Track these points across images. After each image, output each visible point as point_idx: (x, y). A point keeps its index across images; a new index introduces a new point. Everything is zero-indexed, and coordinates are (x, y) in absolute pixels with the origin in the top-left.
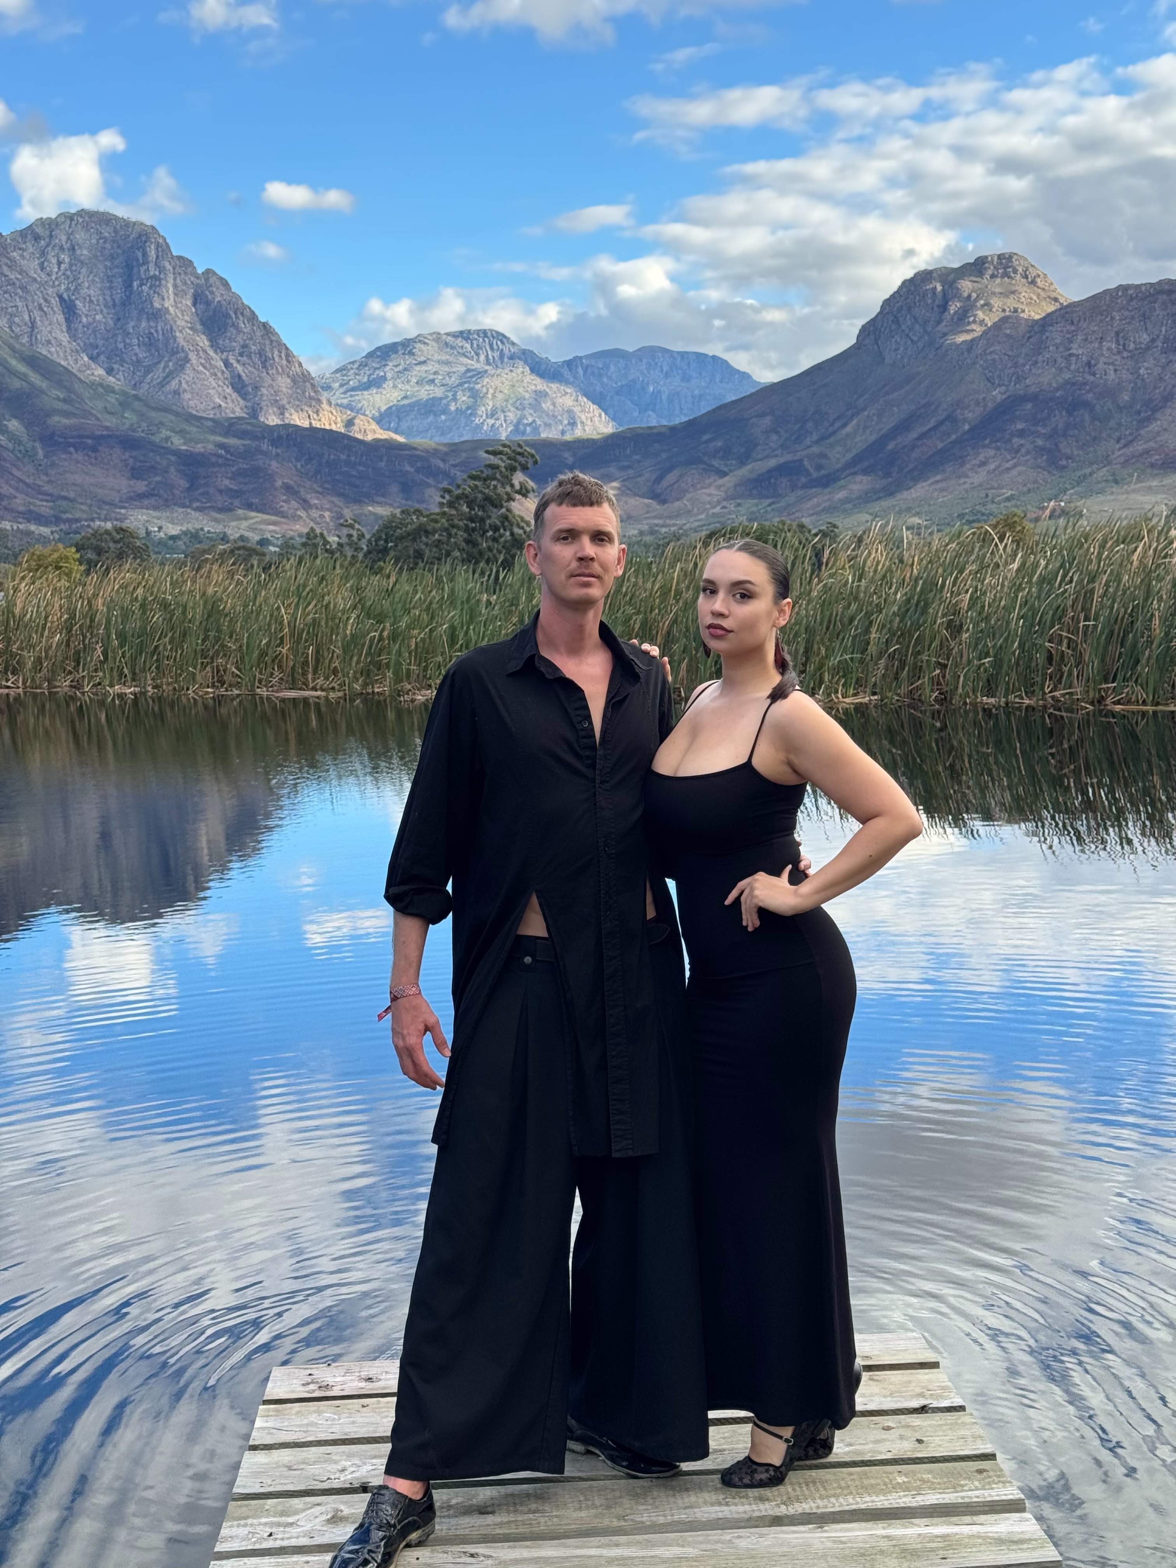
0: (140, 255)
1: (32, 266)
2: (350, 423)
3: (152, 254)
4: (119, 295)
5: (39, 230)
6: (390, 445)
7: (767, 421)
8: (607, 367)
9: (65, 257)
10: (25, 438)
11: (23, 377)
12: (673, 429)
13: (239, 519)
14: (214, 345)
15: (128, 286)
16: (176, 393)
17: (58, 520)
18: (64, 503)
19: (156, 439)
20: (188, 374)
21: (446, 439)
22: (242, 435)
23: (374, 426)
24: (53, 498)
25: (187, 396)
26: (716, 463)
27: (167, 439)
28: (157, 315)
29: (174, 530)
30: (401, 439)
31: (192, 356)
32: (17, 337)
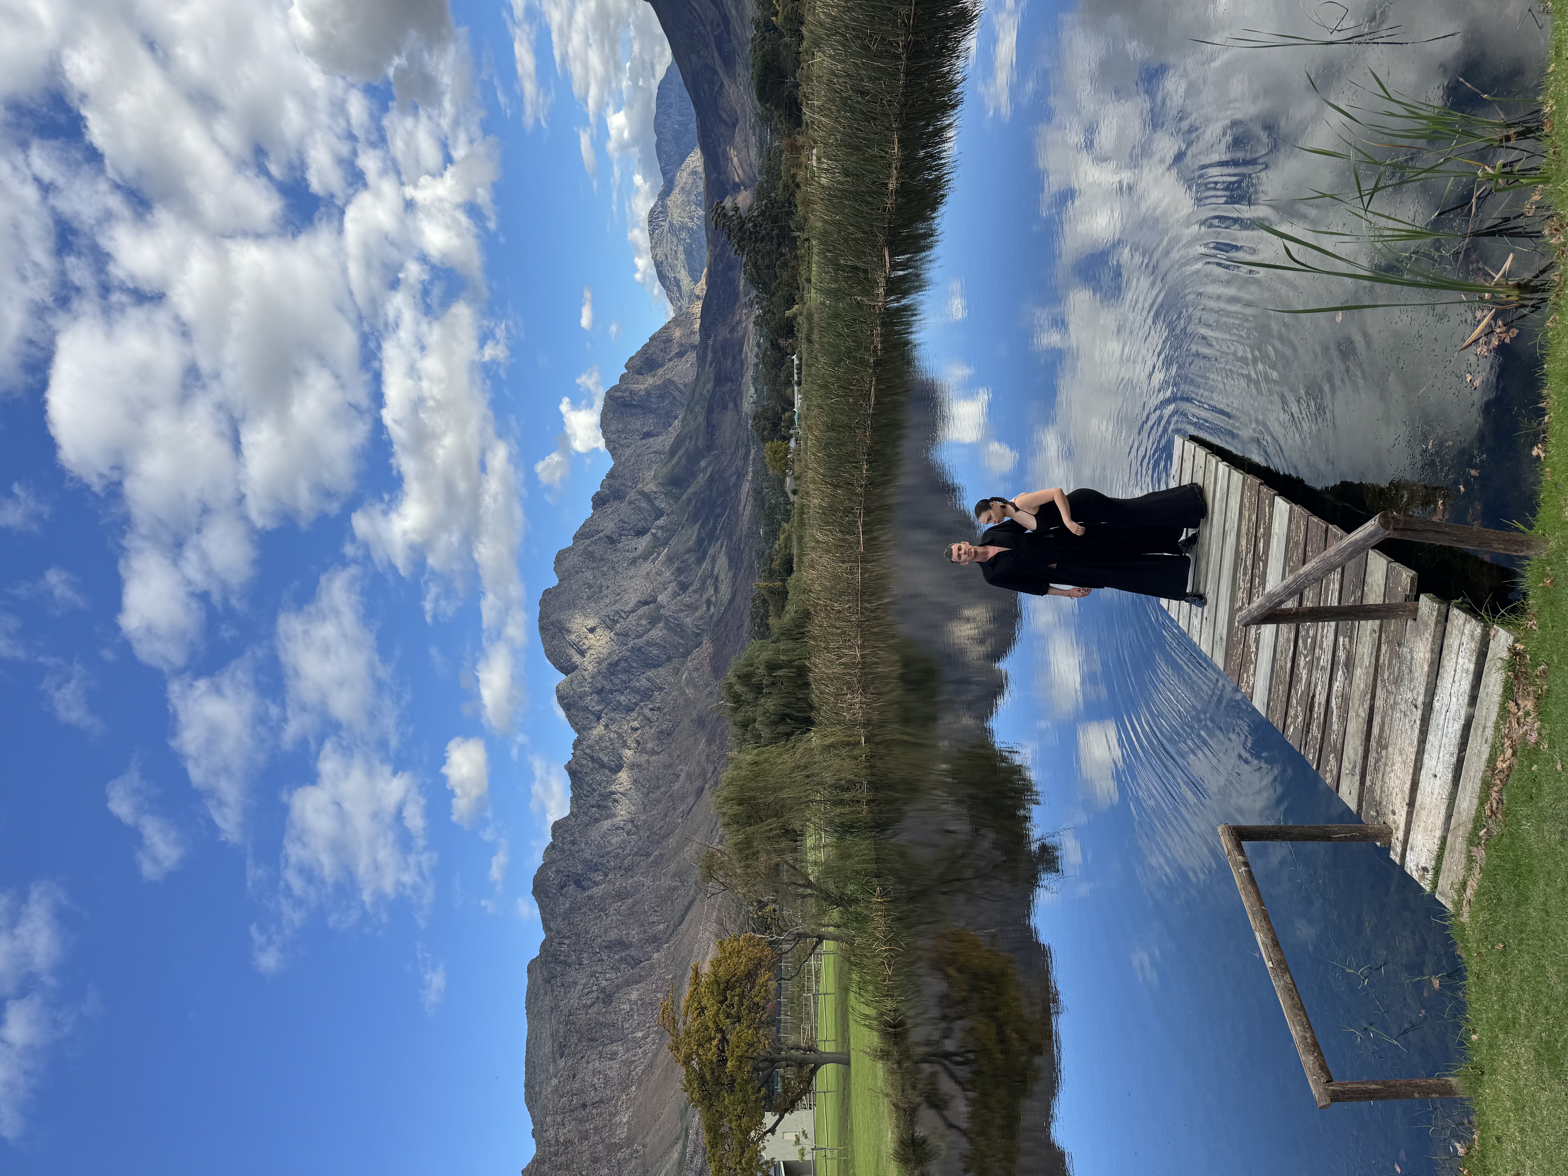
0: (620, 400)
1: (628, 452)
2: (698, 297)
3: (619, 394)
4: (639, 411)
5: (611, 447)
6: (710, 277)
7: (693, 57)
8: (665, 152)
9: (623, 436)
10: (709, 459)
11: (680, 458)
12: (698, 115)
13: (746, 357)
14: (661, 365)
15: (635, 406)
16: (685, 385)
17: (747, 446)
18: (740, 442)
19: (708, 397)
20: (675, 379)
21: (705, 244)
22: (705, 353)
23: (699, 284)
24: (737, 447)
25: (687, 380)
26: (716, 89)
27: (708, 391)
28: (648, 393)
29: (752, 390)
30: (705, 270)
31: (668, 377)
32: (661, 460)
